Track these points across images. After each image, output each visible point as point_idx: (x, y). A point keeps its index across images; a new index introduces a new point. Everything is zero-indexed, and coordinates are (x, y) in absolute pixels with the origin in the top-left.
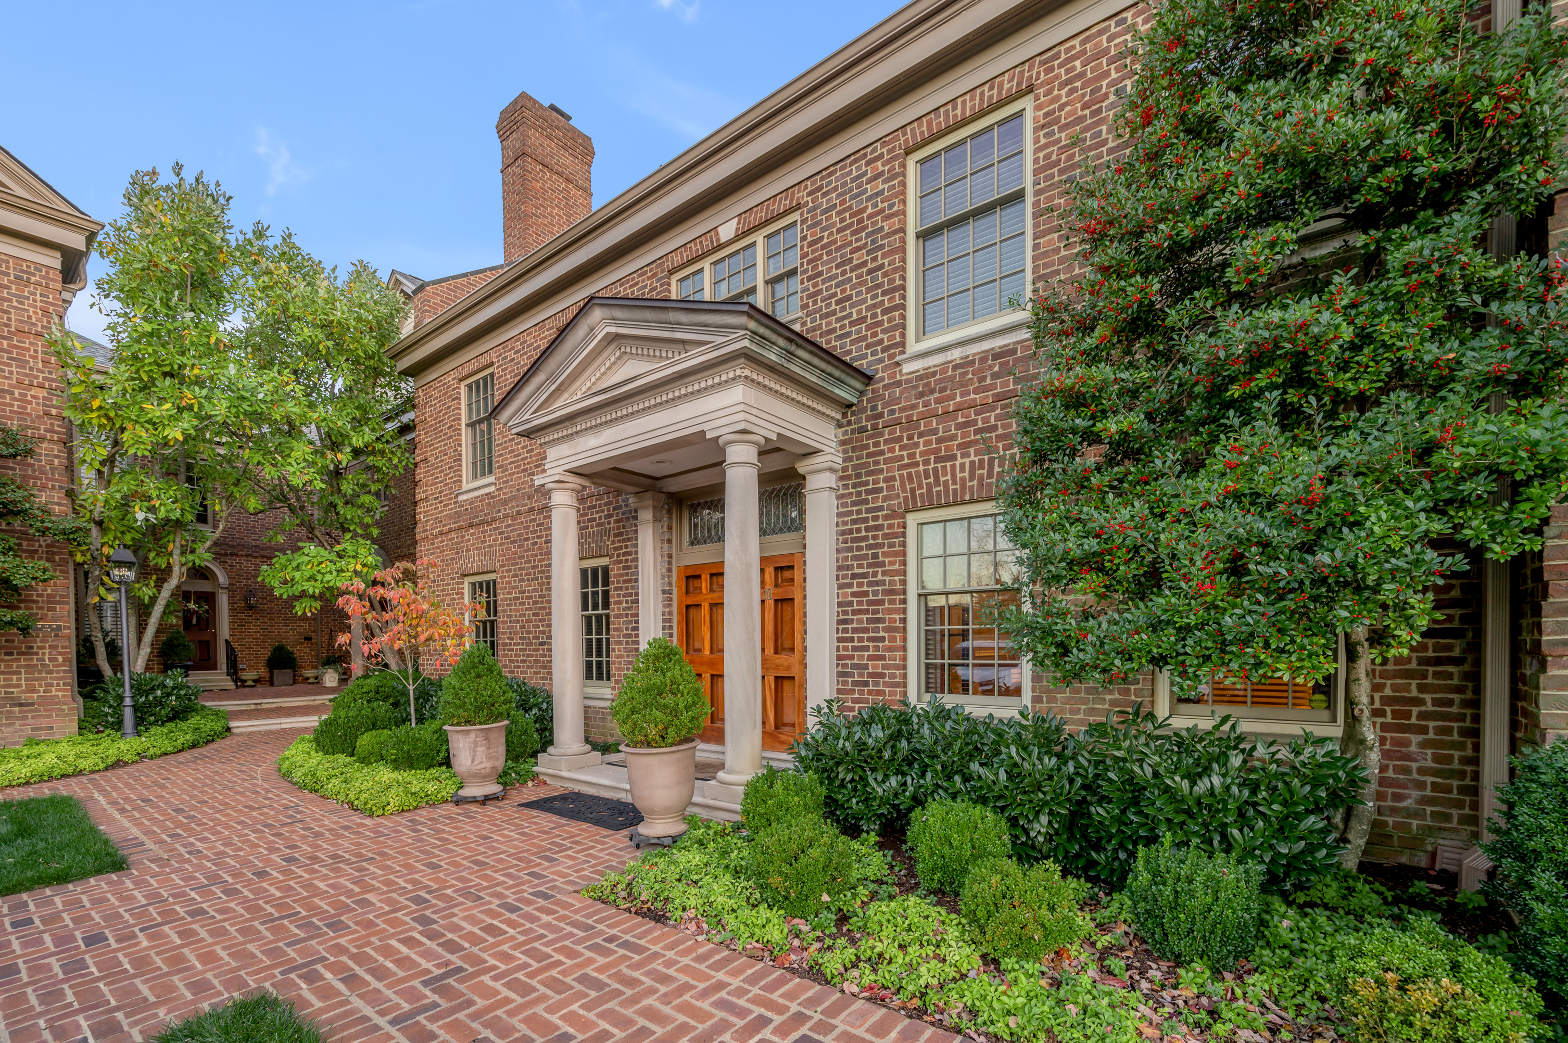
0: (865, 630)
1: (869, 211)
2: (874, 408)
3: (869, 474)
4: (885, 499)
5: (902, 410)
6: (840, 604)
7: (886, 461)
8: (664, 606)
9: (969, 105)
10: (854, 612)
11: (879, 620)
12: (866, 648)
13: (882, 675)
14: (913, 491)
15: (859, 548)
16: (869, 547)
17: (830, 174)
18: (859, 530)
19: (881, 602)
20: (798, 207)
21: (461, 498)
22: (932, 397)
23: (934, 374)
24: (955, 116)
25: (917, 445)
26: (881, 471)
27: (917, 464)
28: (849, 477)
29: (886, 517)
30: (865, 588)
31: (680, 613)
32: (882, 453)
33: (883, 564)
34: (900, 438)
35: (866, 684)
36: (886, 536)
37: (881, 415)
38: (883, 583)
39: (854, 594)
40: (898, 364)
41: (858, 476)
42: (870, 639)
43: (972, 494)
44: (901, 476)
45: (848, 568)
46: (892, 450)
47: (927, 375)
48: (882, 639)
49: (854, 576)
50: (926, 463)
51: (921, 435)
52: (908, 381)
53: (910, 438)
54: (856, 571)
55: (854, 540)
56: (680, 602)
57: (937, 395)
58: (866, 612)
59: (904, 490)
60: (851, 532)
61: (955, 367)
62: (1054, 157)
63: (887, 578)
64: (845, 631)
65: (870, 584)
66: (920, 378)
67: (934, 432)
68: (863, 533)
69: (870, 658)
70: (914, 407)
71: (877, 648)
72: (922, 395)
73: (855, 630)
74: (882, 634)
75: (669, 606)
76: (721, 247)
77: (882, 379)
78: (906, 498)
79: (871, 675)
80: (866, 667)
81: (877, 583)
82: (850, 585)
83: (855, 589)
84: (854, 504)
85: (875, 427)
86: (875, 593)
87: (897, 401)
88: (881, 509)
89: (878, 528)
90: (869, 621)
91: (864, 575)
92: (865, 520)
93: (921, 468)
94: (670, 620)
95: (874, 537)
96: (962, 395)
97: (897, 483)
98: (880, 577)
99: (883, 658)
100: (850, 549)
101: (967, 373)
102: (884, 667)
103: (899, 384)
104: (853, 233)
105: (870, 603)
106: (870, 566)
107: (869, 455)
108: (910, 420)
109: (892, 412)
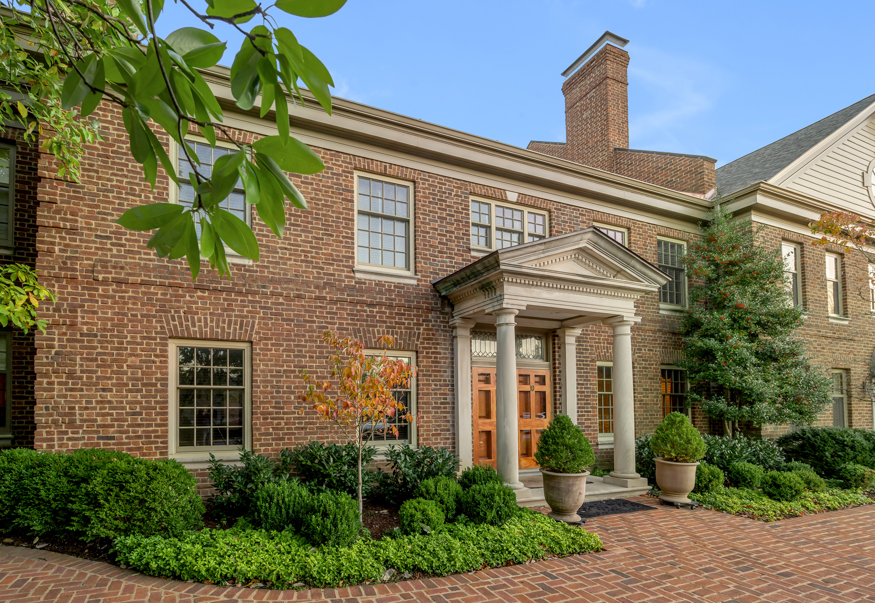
0: (584, 407)
3: (584, 342)
4: (590, 354)
7: (590, 339)
11: (589, 404)
12: (584, 415)
13: (590, 427)
14: (600, 353)
15: (581, 373)
16: (585, 372)
18: (582, 365)
19: (589, 396)
25: (601, 335)
26: (589, 342)
27: (600, 343)
29: (591, 362)
30: (583, 390)
31: (475, 394)
32: (589, 335)
33: (590, 381)
34: (595, 331)
38: (590, 388)
42: (585, 412)
44: (596, 346)
46: (593, 335)
48: (590, 412)
50: (604, 343)
53: (599, 332)
56: (475, 388)
58: (584, 400)
59: (597, 352)
65: (585, 388)
69: (586, 420)
71: (588, 415)
74: (590, 409)
78: (597, 356)
86: (587, 392)
88: (589, 358)
89: (588, 365)
90: (585, 404)
91: (583, 384)
92: (583, 361)
93: (602, 345)
95: (587, 369)
97: (594, 349)
99: (590, 419)
102: (591, 423)
105: (585, 396)
106: (585, 380)
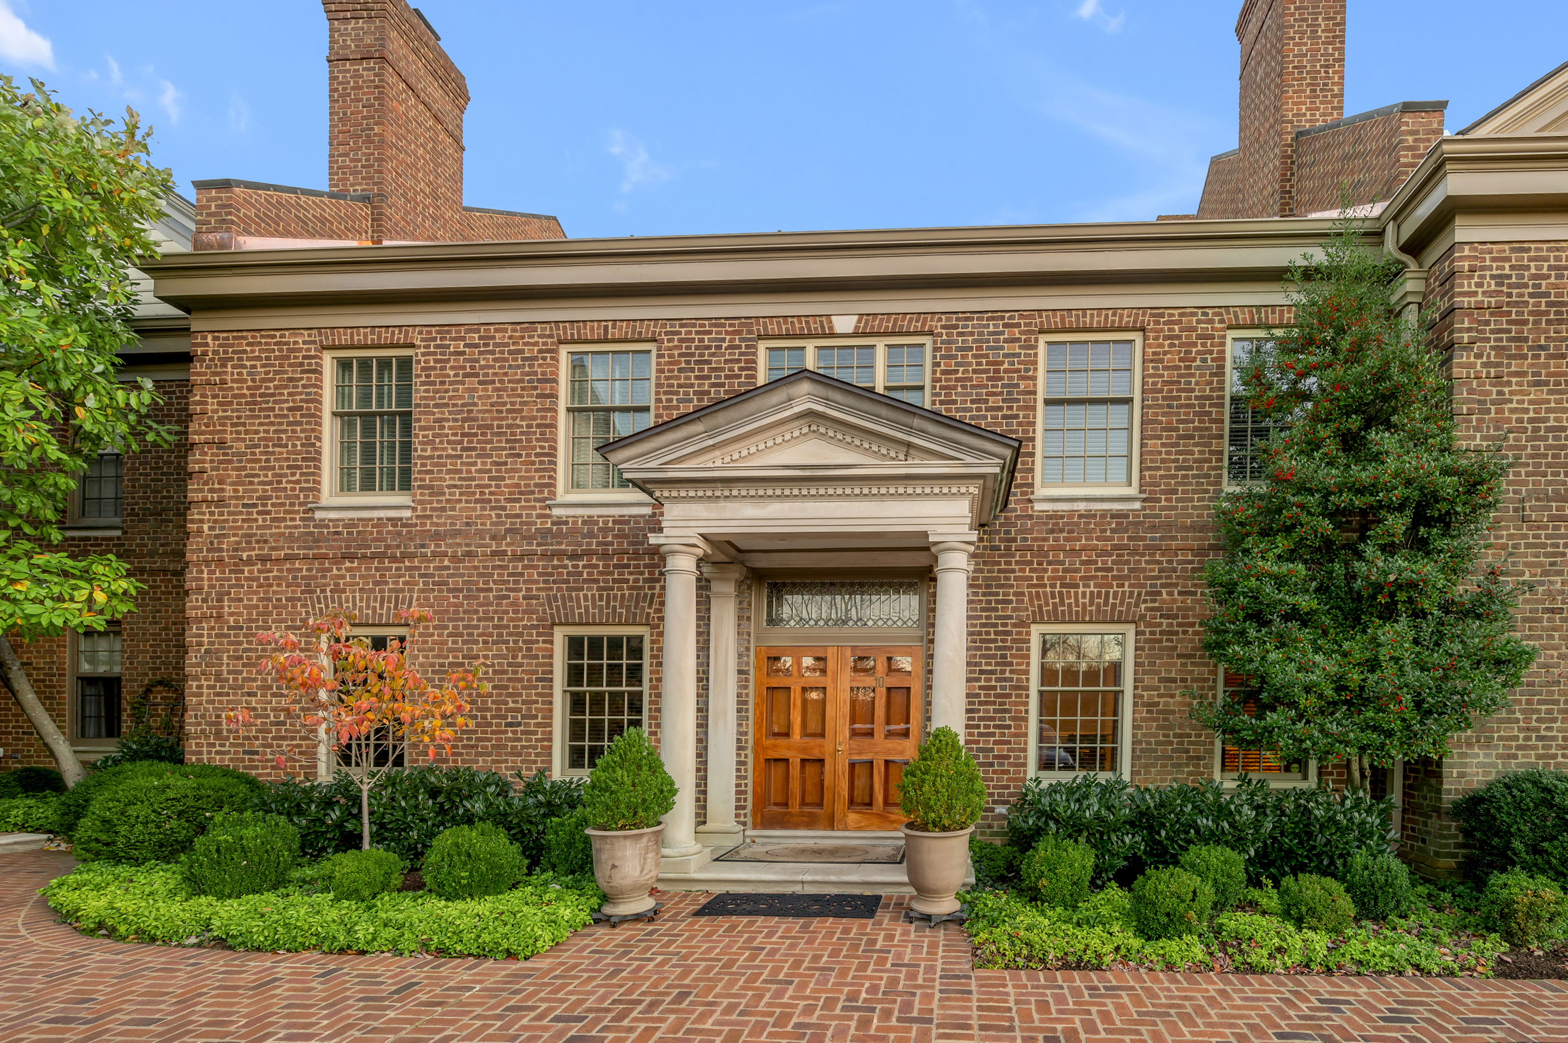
0: (992, 719)
1: (1006, 366)
2: (1007, 532)
3: (1002, 586)
4: (1014, 610)
5: (1035, 539)
6: (968, 696)
7: (1016, 579)
8: (739, 687)
9: (1096, 319)
10: (980, 703)
11: (1006, 711)
12: (993, 734)
13: (1008, 757)
14: (1040, 607)
15: (989, 649)
16: (997, 648)
17: (967, 319)
18: (988, 633)
19: (1009, 696)
20: (930, 333)
21: (318, 515)
22: (1062, 535)
23: (1062, 517)
24: (1085, 322)
25: (1046, 570)
26: (1012, 586)
27: (1045, 586)
28: (979, 586)
29: (1015, 625)
30: (993, 683)
31: (758, 694)
32: (1013, 571)
33: (1011, 664)
34: (1031, 562)
35: (992, 765)
36: (1013, 641)
37: (1014, 540)
38: (1011, 680)
39: (981, 688)
40: (1030, 501)
41: (988, 586)
42: (997, 727)
43: (1091, 617)
44: (1030, 593)
45: (976, 664)
46: (1023, 571)
47: (1055, 516)
48: (1009, 727)
49: (982, 672)
50: (1053, 586)
51: (1049, 563)
52: (1038, 517)
54: (984, 667)
55: (982, 641)
56: (758, 683)
57: (1065, 534)
58: (994, 703)
59: (1032, 605)
60: (980, 633)
61: (1080, 516)
62: (1159, 386)
63: (1015, 676)
64: (973, 719)
65: (997, 680)
66: (1050, 517)
67: (1062, 563)
68: (993, 636)
69: (995, 743)
70: (1045, 539)
71: (1003, 734)
72: (1052, 531)
73: (981, 719)
74: (1008, 722)
75: (746, 687)
76: (833, 335)
77: (1015, 510)
78: (1034, 612)
79: (995, 757)
80: (992, 750)
81: (1005, 680)
82: (978, 680)
83: (983, 683)
84: (983, 610)
85: (1008, 548)
86: (1003, 688)
87: (1031, 531)
88: (1011, 617)
89: (1007, 633)
90: (997, 711)
91: (992, 672)
92: (996, 625)
93: (1048, 589)
94: (746, 703)
95: (1003, 641)
96: (1086, 540)
97: (1026, 599)
98: (1007, 675)
99: (1009, 742)
100: (980, 648)
101: (1090, 523)
102: (1009, 750)
103: (1031, 517)
104: (989, 379)
105: (997, 696)
106: (997, 664)
107: (999, 571)
108: (1041, 548)
109: (1026, 539)
